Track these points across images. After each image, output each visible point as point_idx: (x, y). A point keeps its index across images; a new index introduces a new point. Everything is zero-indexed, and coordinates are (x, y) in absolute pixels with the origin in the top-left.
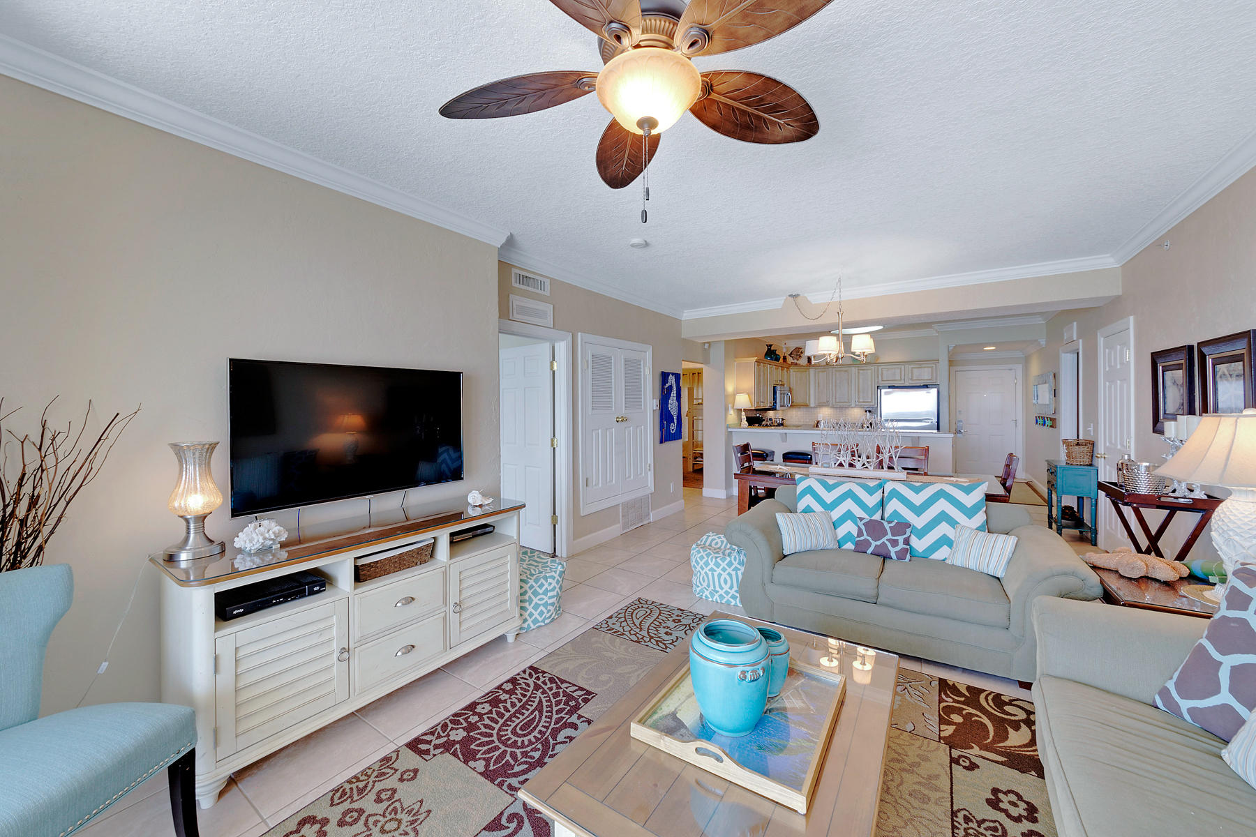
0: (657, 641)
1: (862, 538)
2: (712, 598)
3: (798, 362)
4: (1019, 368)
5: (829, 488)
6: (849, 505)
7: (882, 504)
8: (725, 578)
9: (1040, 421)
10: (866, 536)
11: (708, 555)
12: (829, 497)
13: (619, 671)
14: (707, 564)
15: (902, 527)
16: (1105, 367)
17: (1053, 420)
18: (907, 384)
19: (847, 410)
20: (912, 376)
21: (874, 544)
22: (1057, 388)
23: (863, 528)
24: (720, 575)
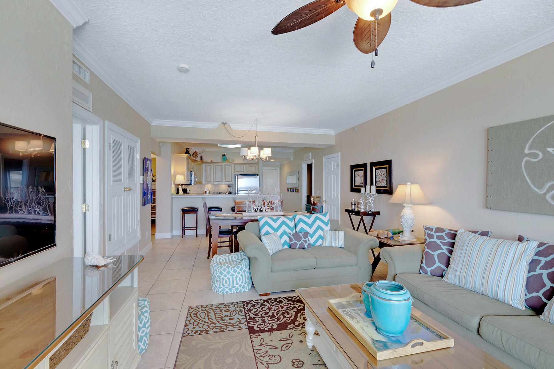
0: (231, 326)
1: (293, 242)
2: (231, 292)
4: (278, 169)
5: (275, 221)
6: (284, 228)
7: (296, 226)
8: (240, 278)
9: (290, 190)
10: (294, 241)
11: (228, 267)
12: (276, 225)
13: (232, 352)
14: (229, 272)
15: (306, 234)
16: (326, 170)
17: (298, 189)
18: (246, 173)
20: (248, 170)
21: (298, 243)
22: (300, 177)
23: (292, 237)
24: (237, 277)
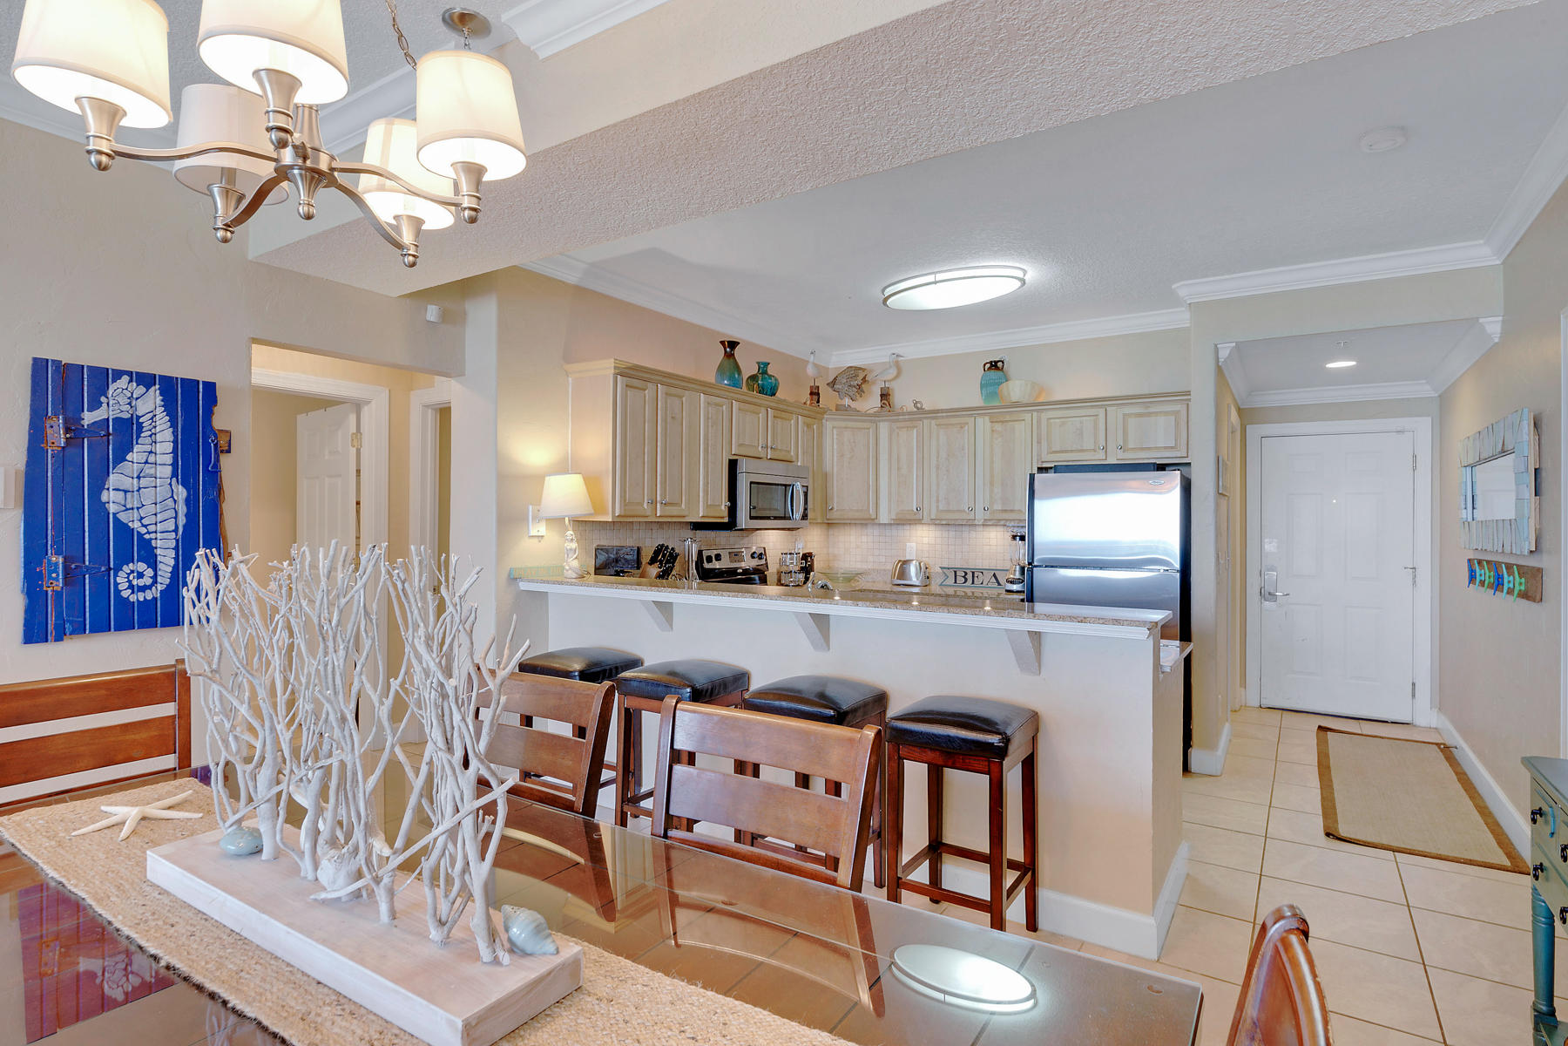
3: (853, 405)
9: (1484, 574)
18: (1112, 461)
19: (973, 534)
20: (1125, 440)
22: (1547, 465)
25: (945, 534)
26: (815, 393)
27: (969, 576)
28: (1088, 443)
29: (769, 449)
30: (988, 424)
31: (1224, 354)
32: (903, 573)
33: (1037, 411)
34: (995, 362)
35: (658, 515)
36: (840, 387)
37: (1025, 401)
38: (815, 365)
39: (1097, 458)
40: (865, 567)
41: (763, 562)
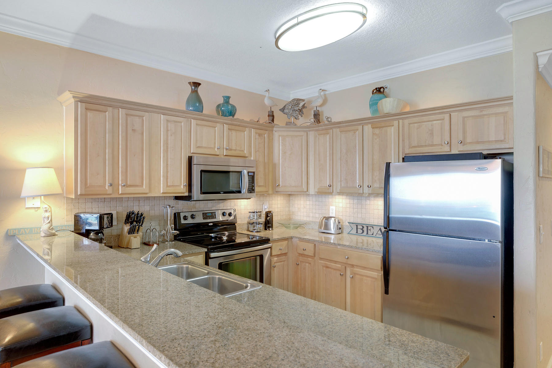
20: (465, 136)
25: (352, 201)
26: (272, 116)
27: (365, 229)
28: (437, 140)
29: (225, 150)
30: (371, 130)
31: (543, 61)
32: (327, 226)
33: (402, 119)
34: (378, 88)
35: (120, 193)
36: (288, 111)
37: (393, 112)
38: (270, 98)
39: (445, 150)
40: (308, 219)
41: (232, 218)
